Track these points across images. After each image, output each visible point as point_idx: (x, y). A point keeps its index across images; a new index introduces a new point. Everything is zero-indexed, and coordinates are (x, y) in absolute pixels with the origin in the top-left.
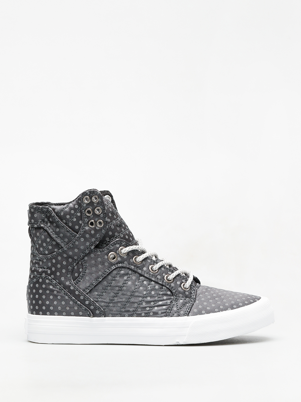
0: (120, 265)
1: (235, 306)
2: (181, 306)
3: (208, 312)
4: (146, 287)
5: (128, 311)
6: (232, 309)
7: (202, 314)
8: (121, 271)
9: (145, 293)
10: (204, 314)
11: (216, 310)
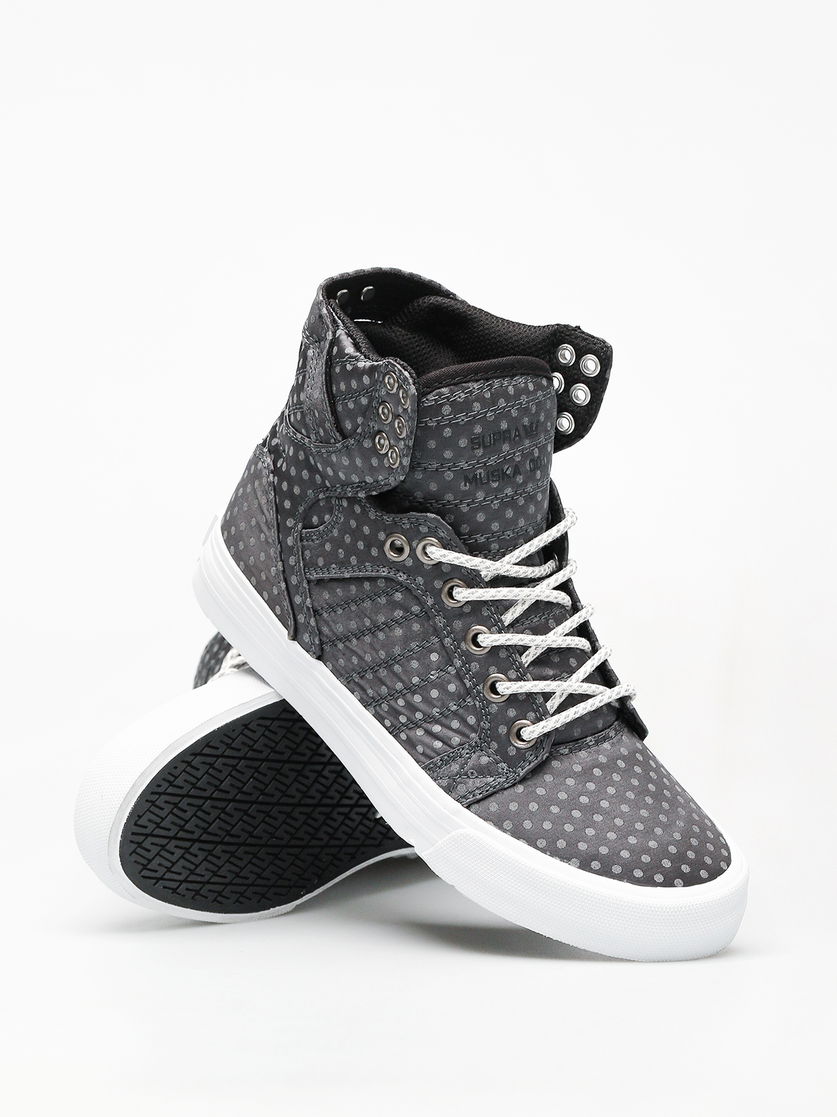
0: (402, 577)
1: (596, 865)
2: (472, 773)
3: (518, 833)
4: (428, 667)
5: (364, 690)
6: (579, 868)
7: (501, 827)
8: (397, 591)
9: (415, 680)
10: (505, 831)
11: (542, 843)
